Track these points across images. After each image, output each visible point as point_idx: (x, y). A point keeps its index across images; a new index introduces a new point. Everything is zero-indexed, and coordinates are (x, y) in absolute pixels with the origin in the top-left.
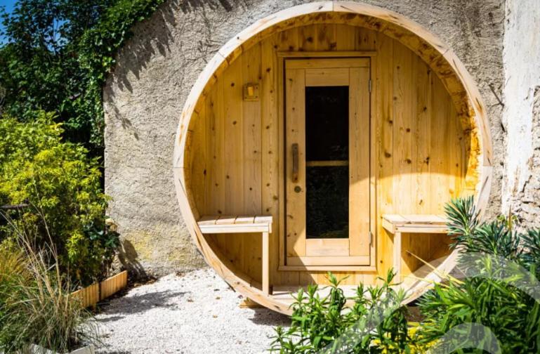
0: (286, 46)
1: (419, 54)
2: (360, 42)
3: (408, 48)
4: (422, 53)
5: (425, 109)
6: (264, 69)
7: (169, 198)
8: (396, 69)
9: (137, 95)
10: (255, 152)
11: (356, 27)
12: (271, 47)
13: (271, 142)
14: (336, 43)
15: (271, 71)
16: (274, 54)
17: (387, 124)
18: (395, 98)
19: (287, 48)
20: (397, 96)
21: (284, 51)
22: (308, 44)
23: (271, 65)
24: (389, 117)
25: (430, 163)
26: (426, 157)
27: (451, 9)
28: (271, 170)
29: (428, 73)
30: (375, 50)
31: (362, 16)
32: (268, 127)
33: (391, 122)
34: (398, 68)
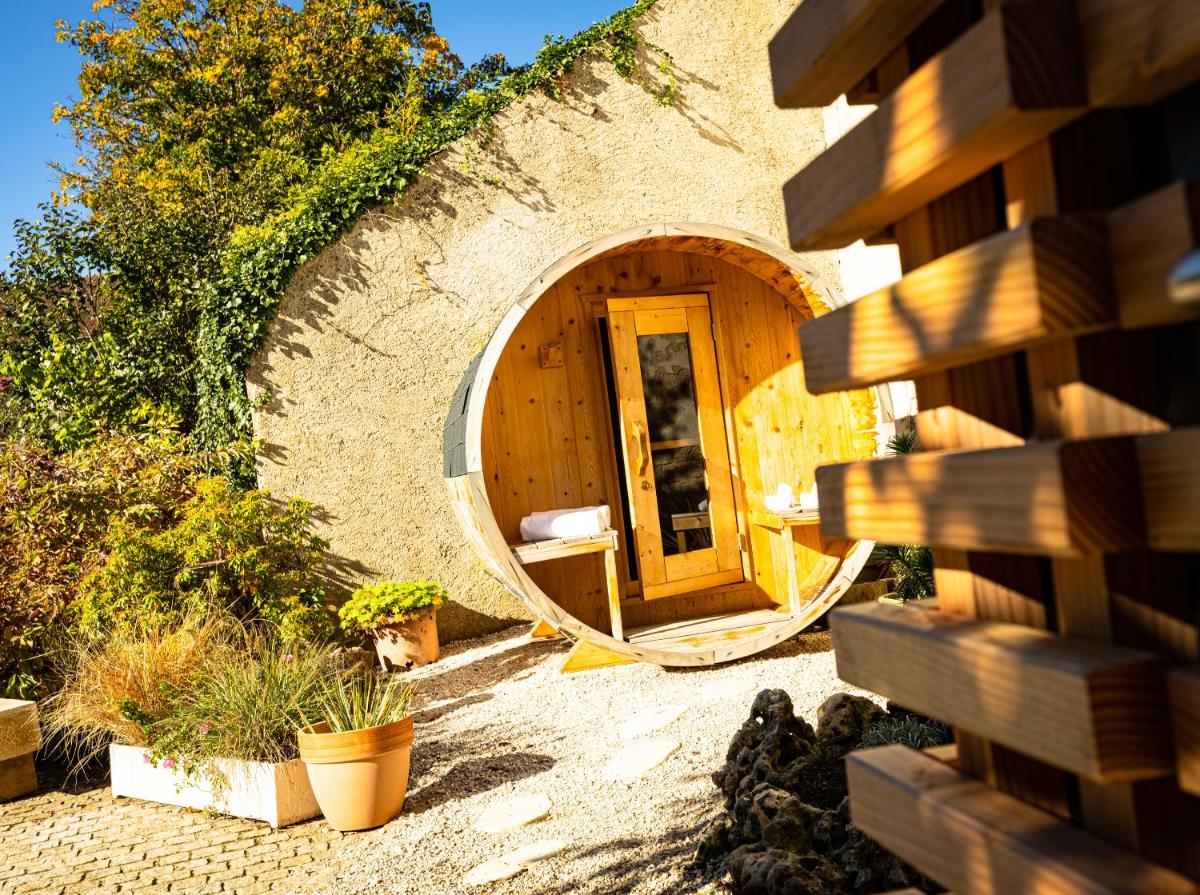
0: (593, 285)
1: (772, 282)
2: (692, 274)
3: (757, 278)
4: (777, 282)
5: (789, 355)
6: (565, 321)
7: (373, 538)
8: (743, 305)
9: (304, 379)
10: (566, 439)
11: (683, 253)
12: (572, 288)
13: (587, 425)
14: (659, 277)
15: (576, 323)
16: (578, 300)
17: (741, 381)
18: (748, 346)
19: (594, 289)
20: (749, 341)
21: (590, 294)
22: (622, 281)
23: (574, 315)
24: (744, 373)
25: (804, 429)
26: (798, 421)
27: (761, 212)
28: (592, 463)
29: (786, 308)
30: (712, 283)
31: (700, 238)
32: (580, 403)
33: (747, 378)
34: (747, 303)
